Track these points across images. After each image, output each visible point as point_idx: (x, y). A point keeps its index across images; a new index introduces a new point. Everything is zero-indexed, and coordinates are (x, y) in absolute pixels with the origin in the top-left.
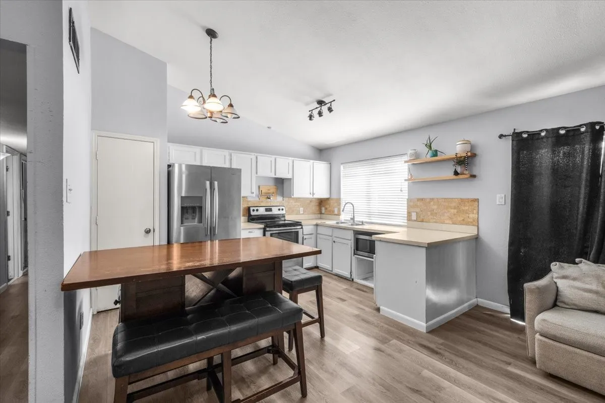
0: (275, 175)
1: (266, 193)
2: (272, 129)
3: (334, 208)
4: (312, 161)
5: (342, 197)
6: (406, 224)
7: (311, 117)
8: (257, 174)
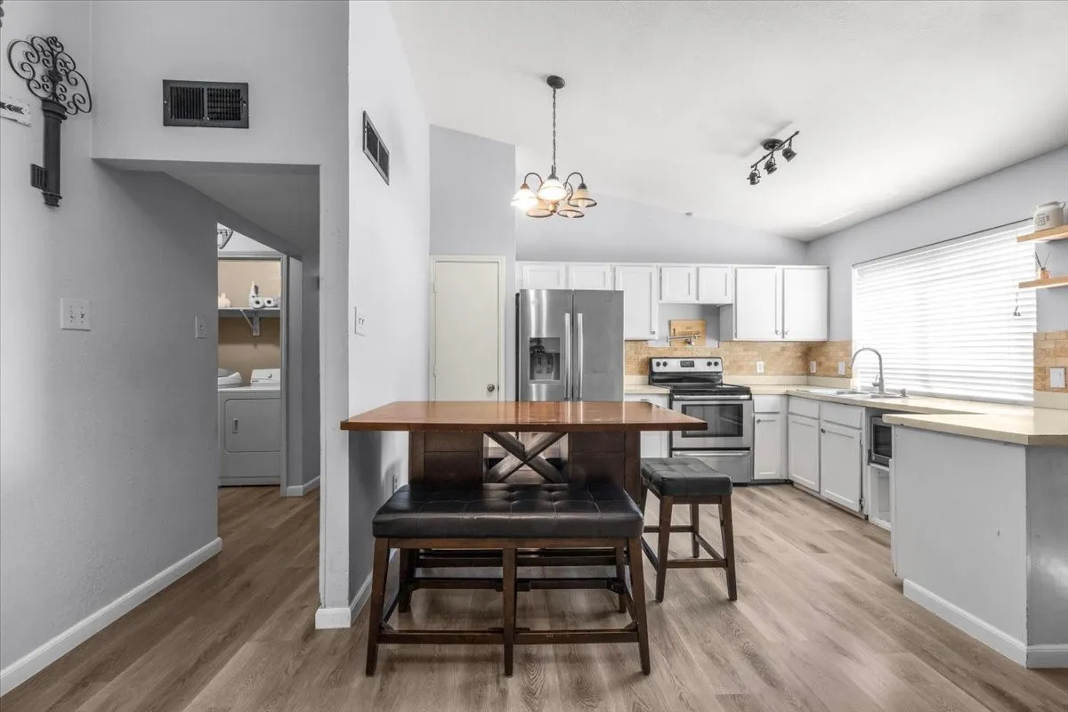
0: (698, 299)
1: (683, 334)
2: (694, 216)
3: (836, 361)
4: (779, 268)
5: (854, 337)
6: (1032, 399)
7: (753, 179)
8: (661, 299)
